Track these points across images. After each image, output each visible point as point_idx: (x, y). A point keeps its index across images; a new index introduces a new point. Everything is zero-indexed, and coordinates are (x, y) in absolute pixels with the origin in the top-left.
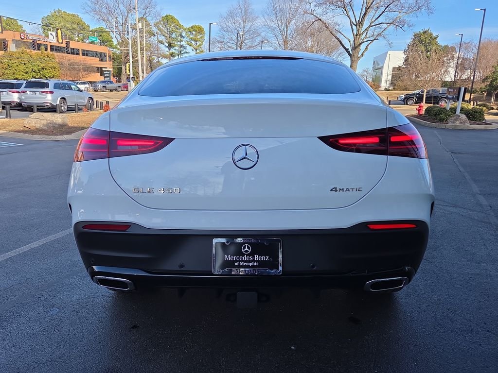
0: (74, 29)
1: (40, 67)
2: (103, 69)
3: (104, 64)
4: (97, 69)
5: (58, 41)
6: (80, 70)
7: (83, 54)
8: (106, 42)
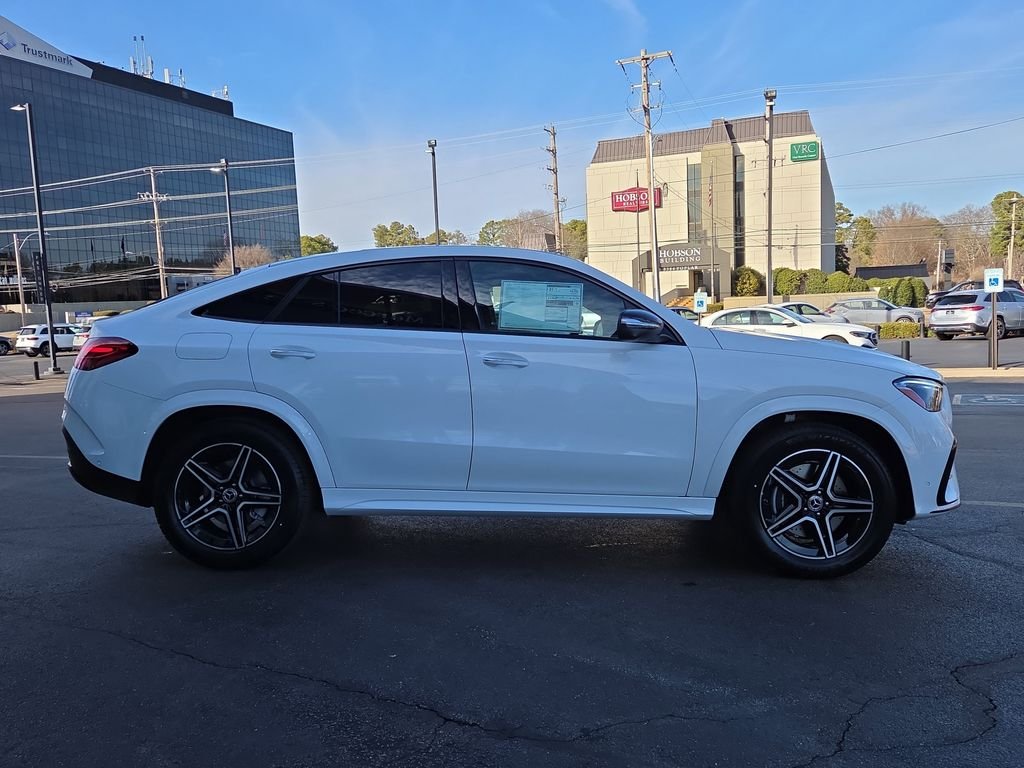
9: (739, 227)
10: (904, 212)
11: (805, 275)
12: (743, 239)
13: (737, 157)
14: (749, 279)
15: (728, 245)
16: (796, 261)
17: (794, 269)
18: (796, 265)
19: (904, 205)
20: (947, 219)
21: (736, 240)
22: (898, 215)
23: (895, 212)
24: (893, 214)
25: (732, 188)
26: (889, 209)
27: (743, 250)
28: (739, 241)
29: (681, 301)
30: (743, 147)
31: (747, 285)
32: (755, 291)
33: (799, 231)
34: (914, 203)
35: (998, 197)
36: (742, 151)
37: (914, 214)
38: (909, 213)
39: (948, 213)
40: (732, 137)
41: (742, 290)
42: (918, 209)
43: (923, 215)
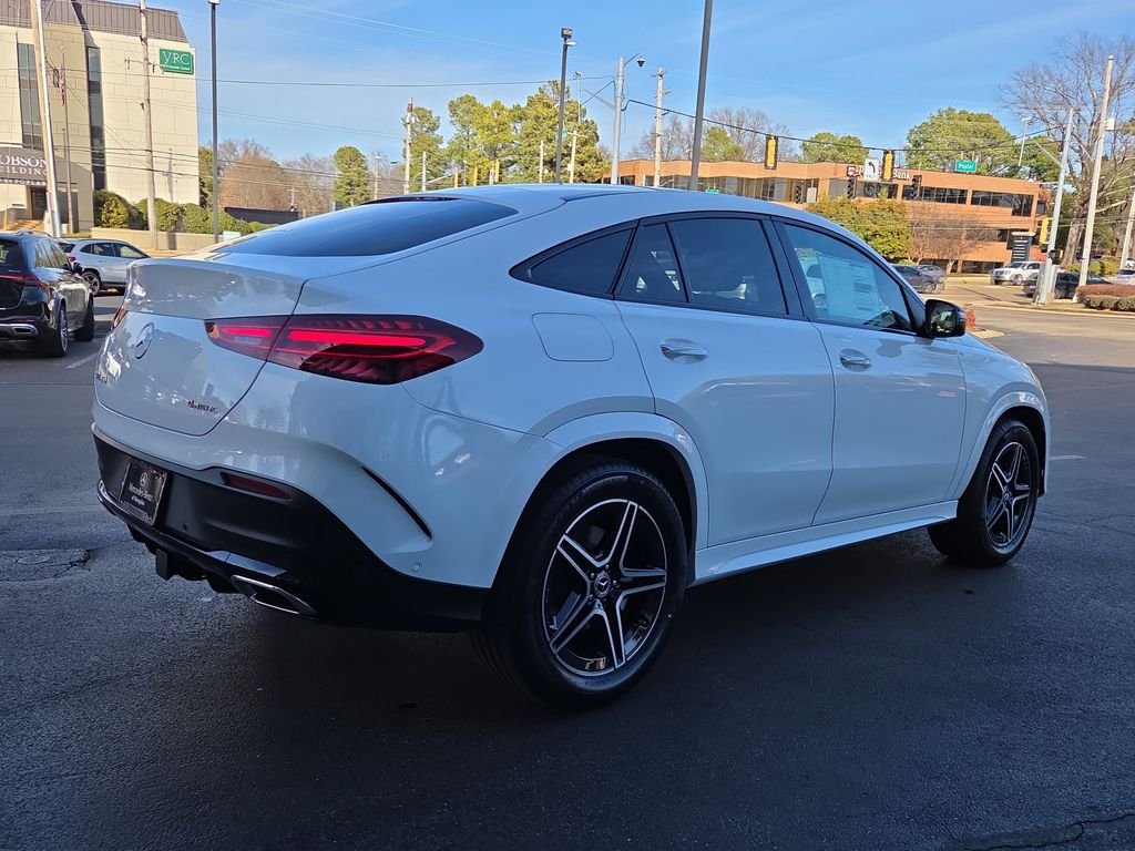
0: (975, 147)
1: (869, 233)
2: (1014, 233)
3: (1020, 222)
4: (998, 233)
5: (882, 177)
6: (957, 237)
7: (974, 201)
8: (1046, 170)
9: (97, 141)
10: (247, 151)
11: (182, 210)
12: (102, 156)
13: (89, 47)
14: (116, 206)
15: (84, 160)
16: (171, 191)
17: (169, 201)
18: (172, 197)
19: (247, 141)
20: (289, 165)
21: (93, 155)
22: (240, 152)
23: (238, 149)
24: (235, 150)
25: (86, 88)
26: (231, 144)
27: (103, 169)
28: (98, 158)
29: (21, 225)
30: (98, 37)
31: (115, 215)
32: (124, 223)
33: (173, 157)
34: (257, 142)
35: (341, 150)
36: (97, 42)
37: (256, 154)
38: (252, 151)
39: (291, 159)
40: (82, 21)
41: (108, 219)
42: (262, 149)
43: (266, 156)
